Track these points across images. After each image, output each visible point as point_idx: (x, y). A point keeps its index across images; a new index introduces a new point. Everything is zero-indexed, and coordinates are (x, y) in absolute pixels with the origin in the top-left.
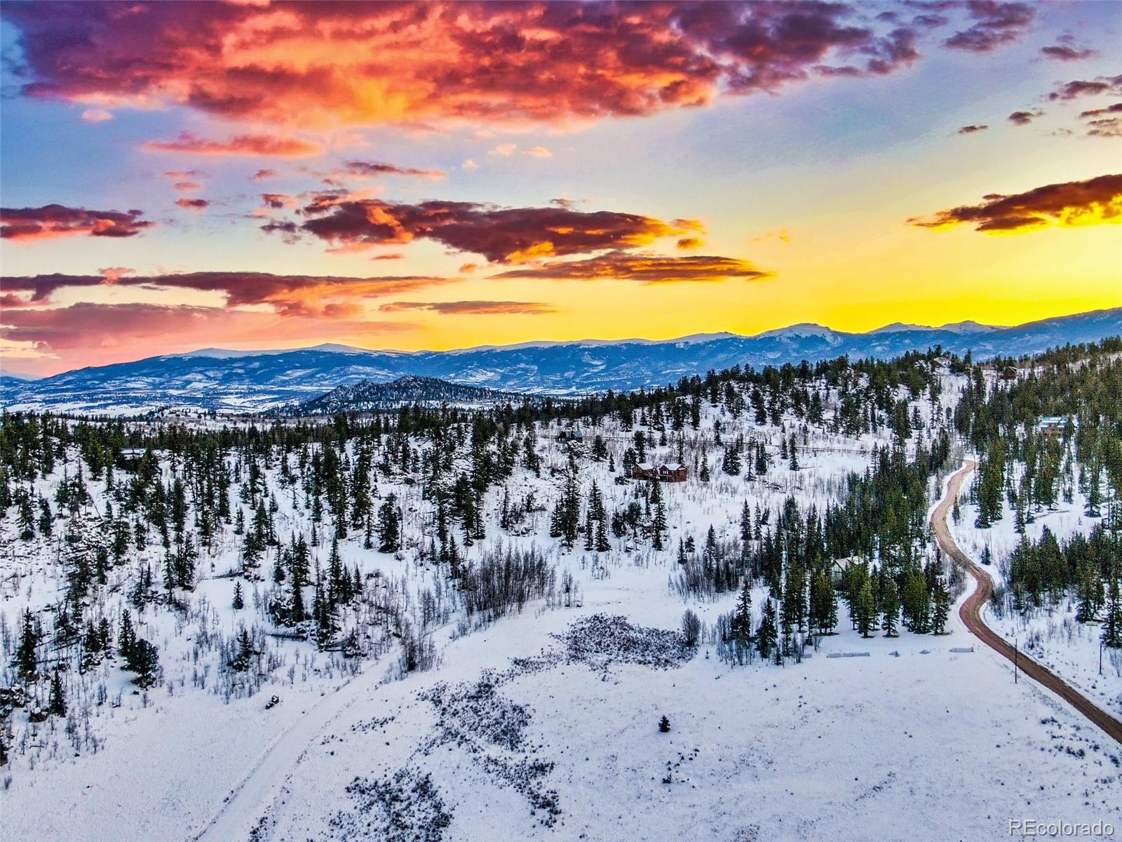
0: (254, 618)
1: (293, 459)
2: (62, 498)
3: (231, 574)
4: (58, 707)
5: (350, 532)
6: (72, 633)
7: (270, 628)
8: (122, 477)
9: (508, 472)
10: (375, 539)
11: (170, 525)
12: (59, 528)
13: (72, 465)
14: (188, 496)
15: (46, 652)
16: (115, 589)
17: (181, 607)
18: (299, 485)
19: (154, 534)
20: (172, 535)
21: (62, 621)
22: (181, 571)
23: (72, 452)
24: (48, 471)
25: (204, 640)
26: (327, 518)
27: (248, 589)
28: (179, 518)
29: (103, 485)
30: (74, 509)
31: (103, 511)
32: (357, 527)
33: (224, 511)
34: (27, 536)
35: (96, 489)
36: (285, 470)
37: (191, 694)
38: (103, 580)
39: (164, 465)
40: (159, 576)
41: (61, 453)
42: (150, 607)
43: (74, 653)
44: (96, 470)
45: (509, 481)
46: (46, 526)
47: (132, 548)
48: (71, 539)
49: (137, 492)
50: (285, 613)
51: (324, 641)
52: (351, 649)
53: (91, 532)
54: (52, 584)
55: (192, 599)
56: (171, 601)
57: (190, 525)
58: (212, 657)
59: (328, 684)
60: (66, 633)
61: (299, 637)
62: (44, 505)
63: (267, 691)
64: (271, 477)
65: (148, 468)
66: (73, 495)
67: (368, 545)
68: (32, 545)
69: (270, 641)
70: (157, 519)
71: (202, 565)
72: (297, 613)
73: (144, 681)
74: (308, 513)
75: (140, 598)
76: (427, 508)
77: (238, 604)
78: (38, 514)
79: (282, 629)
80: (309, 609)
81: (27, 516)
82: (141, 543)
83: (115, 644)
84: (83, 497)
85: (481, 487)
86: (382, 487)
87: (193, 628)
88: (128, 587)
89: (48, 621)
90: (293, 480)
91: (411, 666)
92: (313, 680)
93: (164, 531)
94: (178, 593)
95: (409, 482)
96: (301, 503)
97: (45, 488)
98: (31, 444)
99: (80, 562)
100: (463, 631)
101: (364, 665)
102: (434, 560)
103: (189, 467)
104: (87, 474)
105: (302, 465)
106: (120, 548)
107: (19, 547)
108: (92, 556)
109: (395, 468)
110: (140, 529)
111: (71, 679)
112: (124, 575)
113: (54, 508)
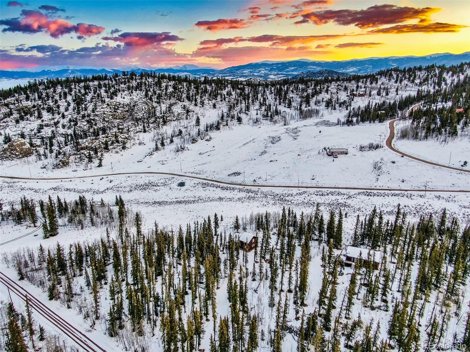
0: (259, 116)
1: (273, 88)
2: (227, 94)
3: (257, 110)
4: (227, 125)
5: (282, 104)
6: (229, 116)
7: (262, 118)
8: (238, 91)
9: (321, 93)
10: (286, 105)
11: (247, 100)
12: (227, 99)
13: (229, 88)
14: (251, 95)
15: (225, 118)
16: (236, 111)
17: (247, 114)
18: (273, 94)
19: (243, 102)
20: (247, 102)
21: (228, 114)
22: (248, 108)
23: (229, 86)
24: (225, 89)
25: (250, 119)
26: (278, 101)
27: (259, 112)
28: (248, 99)
29: (235, 93)
30: (230, 96)
31: (234, 97)
32: (283, 103)
33: (257, 99)
34: (221, 101)
35: (233, 93)
36: (271, 91)
37: (247, 126)
38: (234, 109)
39: (247, 89)
40: (244, 109)
41: (227, 86)
42: (242, 114)
43: (229, 119)
44: (233, 90)
45: (320, 95)
46: (225, 99)
47: (239, 104)
48: (229, 102)
49: (241, 94)
50: (265, 116)
51: (271, 121)
52: (275, 122)
53: (232, 100)
54: (226, 109)
55: (249, 113)
56: (246, 113)
57: (250, 101)
58: (251, 121)
59: (269, 126)
60: (228, 116)
61: (267, 120)
62: (224, 95)
63: (259, 126)
64: (268, 92)
65: (243, 89)
66: (229, 94)
67: (285, 107)
68: (222, 102)
69: (261, 120)
70: (244, 99)
71: (252, 108)
72: (267, 116)
73: (240, 124)
74: (274, 100)
75: (240, 112)
76: (299, 100)
77: (257, 114)
78: (223, 97)
79: (264, 118)
80: (269, 115)
81: (221, 97)
82: (241, 103)
83: (236, 118)
84: (231, 94)
85: (313, 96)
86: (291, 95)
87: (248, 117)
88: (238, 110)
89: (225, 114)
90: (272, 93)
91: (285, 125)
92: (267, 125)
93: (245, 101)
94: (247, 112)
95: (297, 94)
96: (273, 98)
97: (224, 92)
98: (222, 84)
99: (231, 106)
100: (297, 121)
101: (277, 124)
102: (297, 110)
103: (251, 90)
104: (232, 90)
105: (275, 90)
106: (237, 104)
107: (220, 103)
108: (232, 105)
109: (295, 91)
110: (241, 100)
111: (229, 122)
112: (238, 109)
113: (226, 96)
